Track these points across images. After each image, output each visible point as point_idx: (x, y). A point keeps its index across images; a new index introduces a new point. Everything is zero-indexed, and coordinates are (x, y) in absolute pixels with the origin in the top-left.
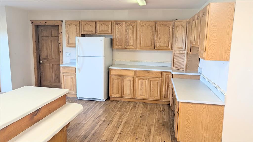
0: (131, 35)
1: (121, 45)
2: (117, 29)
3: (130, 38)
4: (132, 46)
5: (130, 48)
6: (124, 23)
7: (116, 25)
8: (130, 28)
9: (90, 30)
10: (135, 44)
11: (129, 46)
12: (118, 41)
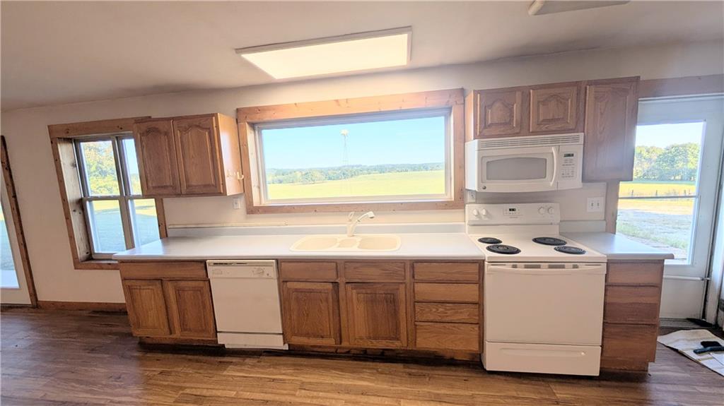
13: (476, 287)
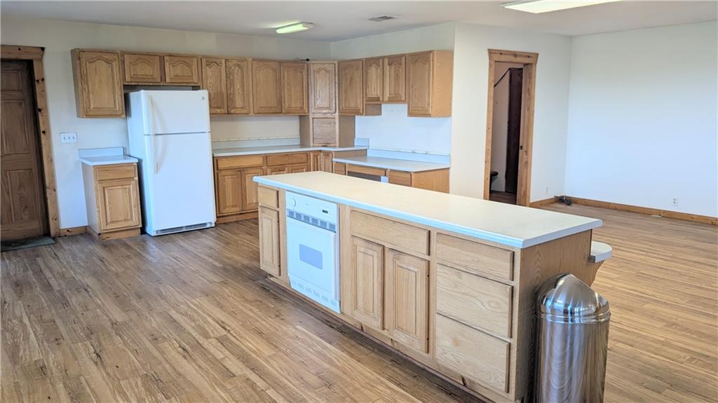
0: (238, 86)
1: (220, 108)
2: (210, 73)
3: (236, 93)
4: (242, 108)
5: (238, 112)
6: (223, 61)
7: (207, 65)
8: (236, 71)
9: (147, 76)
10: (246, 104)
11: (237, 108)
12: (214, 98)
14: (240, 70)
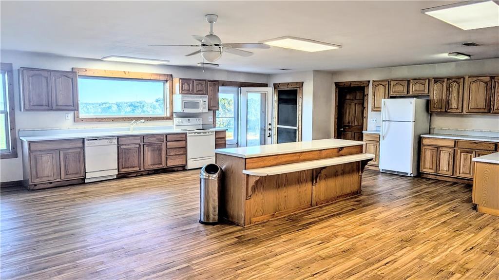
0: (455, 95)
1: (441, 108)
2: (436, 88)
3: (453, 99)
4: (457, 109)
6: (446, 80)
7: (435, 83)
8: (454, 86)
9: (401, 91)
10: (460, 106)
11: (452, 109)
12: (437, 103)
13: (185, 142)
14: (457, 85)
